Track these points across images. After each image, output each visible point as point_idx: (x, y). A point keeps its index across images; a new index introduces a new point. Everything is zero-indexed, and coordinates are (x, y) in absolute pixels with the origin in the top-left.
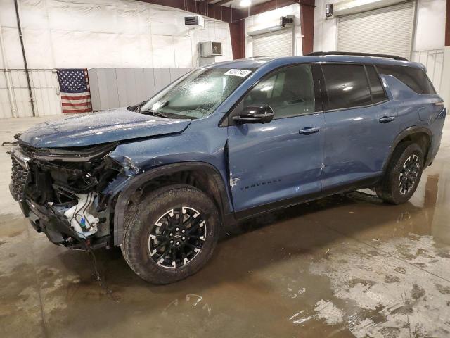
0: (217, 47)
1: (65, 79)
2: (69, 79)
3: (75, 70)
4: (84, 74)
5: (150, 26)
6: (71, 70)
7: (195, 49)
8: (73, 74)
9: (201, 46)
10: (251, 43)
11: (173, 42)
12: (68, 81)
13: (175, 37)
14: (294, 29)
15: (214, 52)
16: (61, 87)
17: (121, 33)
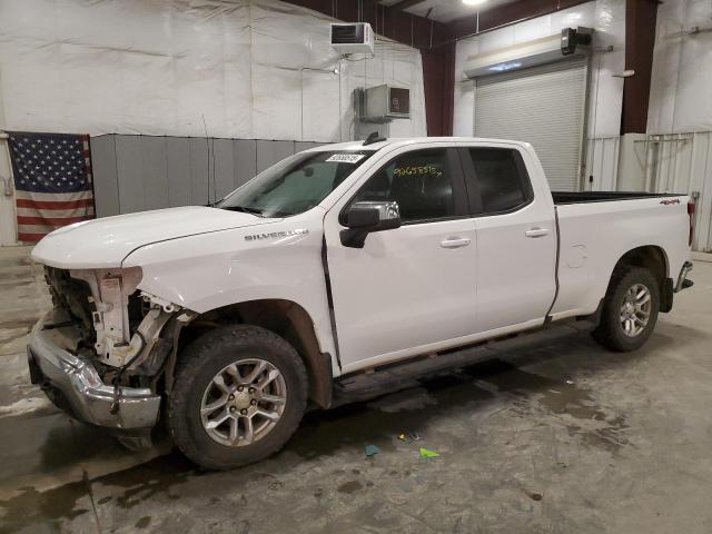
0: (399, 99)
1: (29, 157)
2: (42, 157)
3: (59, 137)
4: (80, 147)
5: (250, 46)
6: (46, 137)
7: (346, 103)
8: (53, 147)
9: (360, 97)
10: (471, 96)
11: (301, 84)
12: (37, 162)
13: (305, 74)
14: (590, 60)
15: (393, 108)
16: (18, 177)
17: (178, 57)
